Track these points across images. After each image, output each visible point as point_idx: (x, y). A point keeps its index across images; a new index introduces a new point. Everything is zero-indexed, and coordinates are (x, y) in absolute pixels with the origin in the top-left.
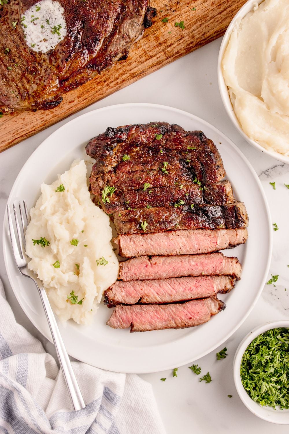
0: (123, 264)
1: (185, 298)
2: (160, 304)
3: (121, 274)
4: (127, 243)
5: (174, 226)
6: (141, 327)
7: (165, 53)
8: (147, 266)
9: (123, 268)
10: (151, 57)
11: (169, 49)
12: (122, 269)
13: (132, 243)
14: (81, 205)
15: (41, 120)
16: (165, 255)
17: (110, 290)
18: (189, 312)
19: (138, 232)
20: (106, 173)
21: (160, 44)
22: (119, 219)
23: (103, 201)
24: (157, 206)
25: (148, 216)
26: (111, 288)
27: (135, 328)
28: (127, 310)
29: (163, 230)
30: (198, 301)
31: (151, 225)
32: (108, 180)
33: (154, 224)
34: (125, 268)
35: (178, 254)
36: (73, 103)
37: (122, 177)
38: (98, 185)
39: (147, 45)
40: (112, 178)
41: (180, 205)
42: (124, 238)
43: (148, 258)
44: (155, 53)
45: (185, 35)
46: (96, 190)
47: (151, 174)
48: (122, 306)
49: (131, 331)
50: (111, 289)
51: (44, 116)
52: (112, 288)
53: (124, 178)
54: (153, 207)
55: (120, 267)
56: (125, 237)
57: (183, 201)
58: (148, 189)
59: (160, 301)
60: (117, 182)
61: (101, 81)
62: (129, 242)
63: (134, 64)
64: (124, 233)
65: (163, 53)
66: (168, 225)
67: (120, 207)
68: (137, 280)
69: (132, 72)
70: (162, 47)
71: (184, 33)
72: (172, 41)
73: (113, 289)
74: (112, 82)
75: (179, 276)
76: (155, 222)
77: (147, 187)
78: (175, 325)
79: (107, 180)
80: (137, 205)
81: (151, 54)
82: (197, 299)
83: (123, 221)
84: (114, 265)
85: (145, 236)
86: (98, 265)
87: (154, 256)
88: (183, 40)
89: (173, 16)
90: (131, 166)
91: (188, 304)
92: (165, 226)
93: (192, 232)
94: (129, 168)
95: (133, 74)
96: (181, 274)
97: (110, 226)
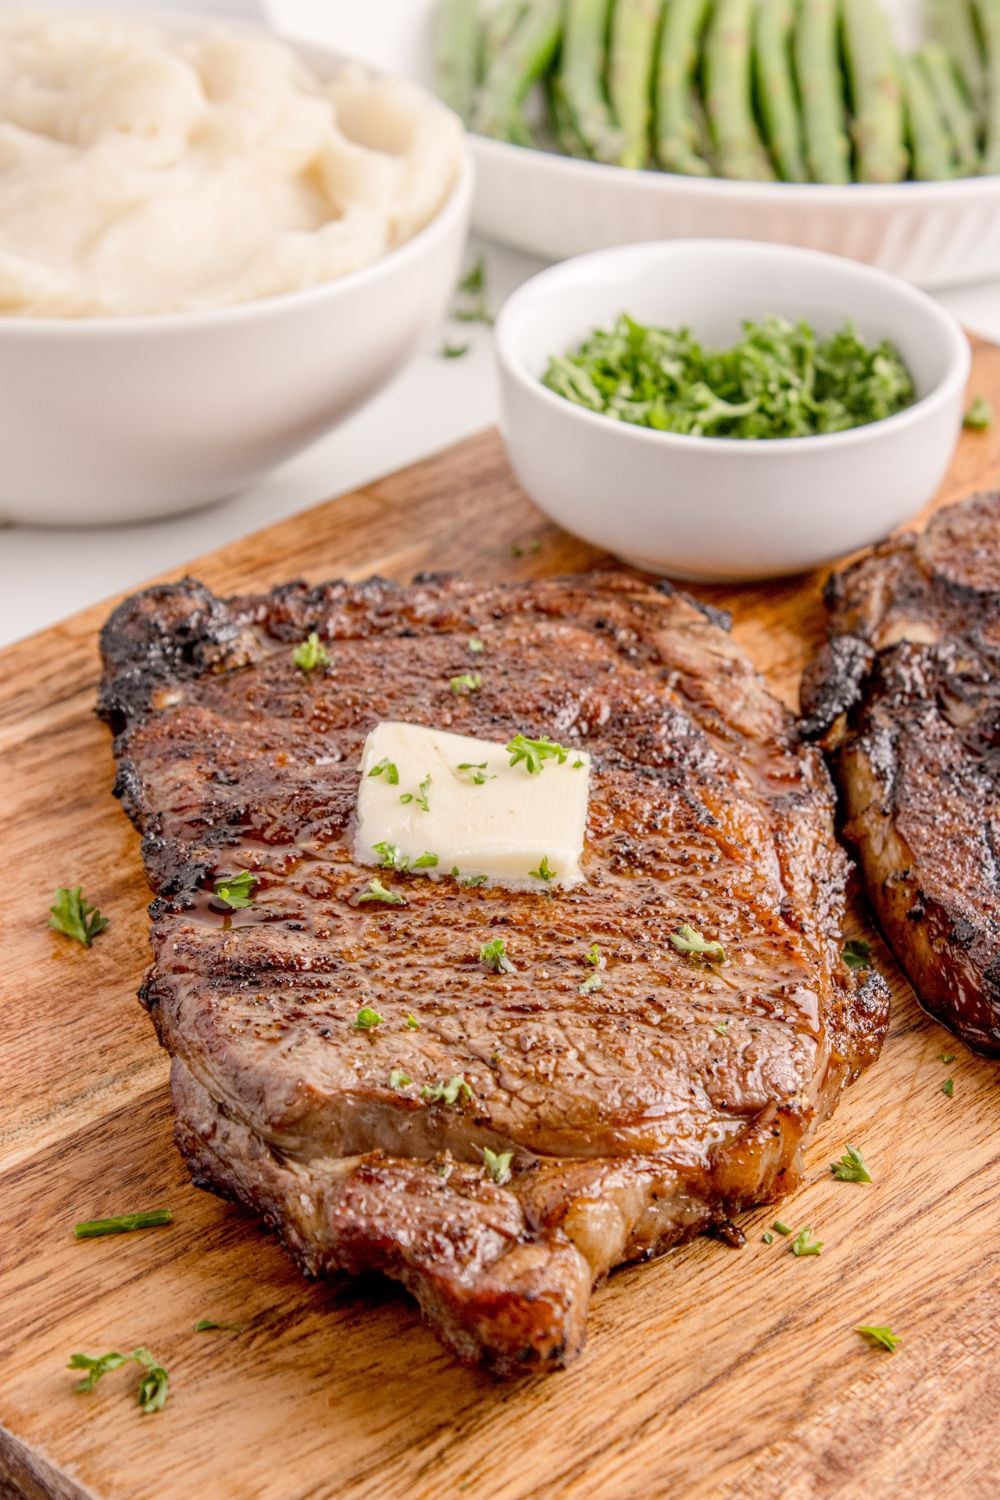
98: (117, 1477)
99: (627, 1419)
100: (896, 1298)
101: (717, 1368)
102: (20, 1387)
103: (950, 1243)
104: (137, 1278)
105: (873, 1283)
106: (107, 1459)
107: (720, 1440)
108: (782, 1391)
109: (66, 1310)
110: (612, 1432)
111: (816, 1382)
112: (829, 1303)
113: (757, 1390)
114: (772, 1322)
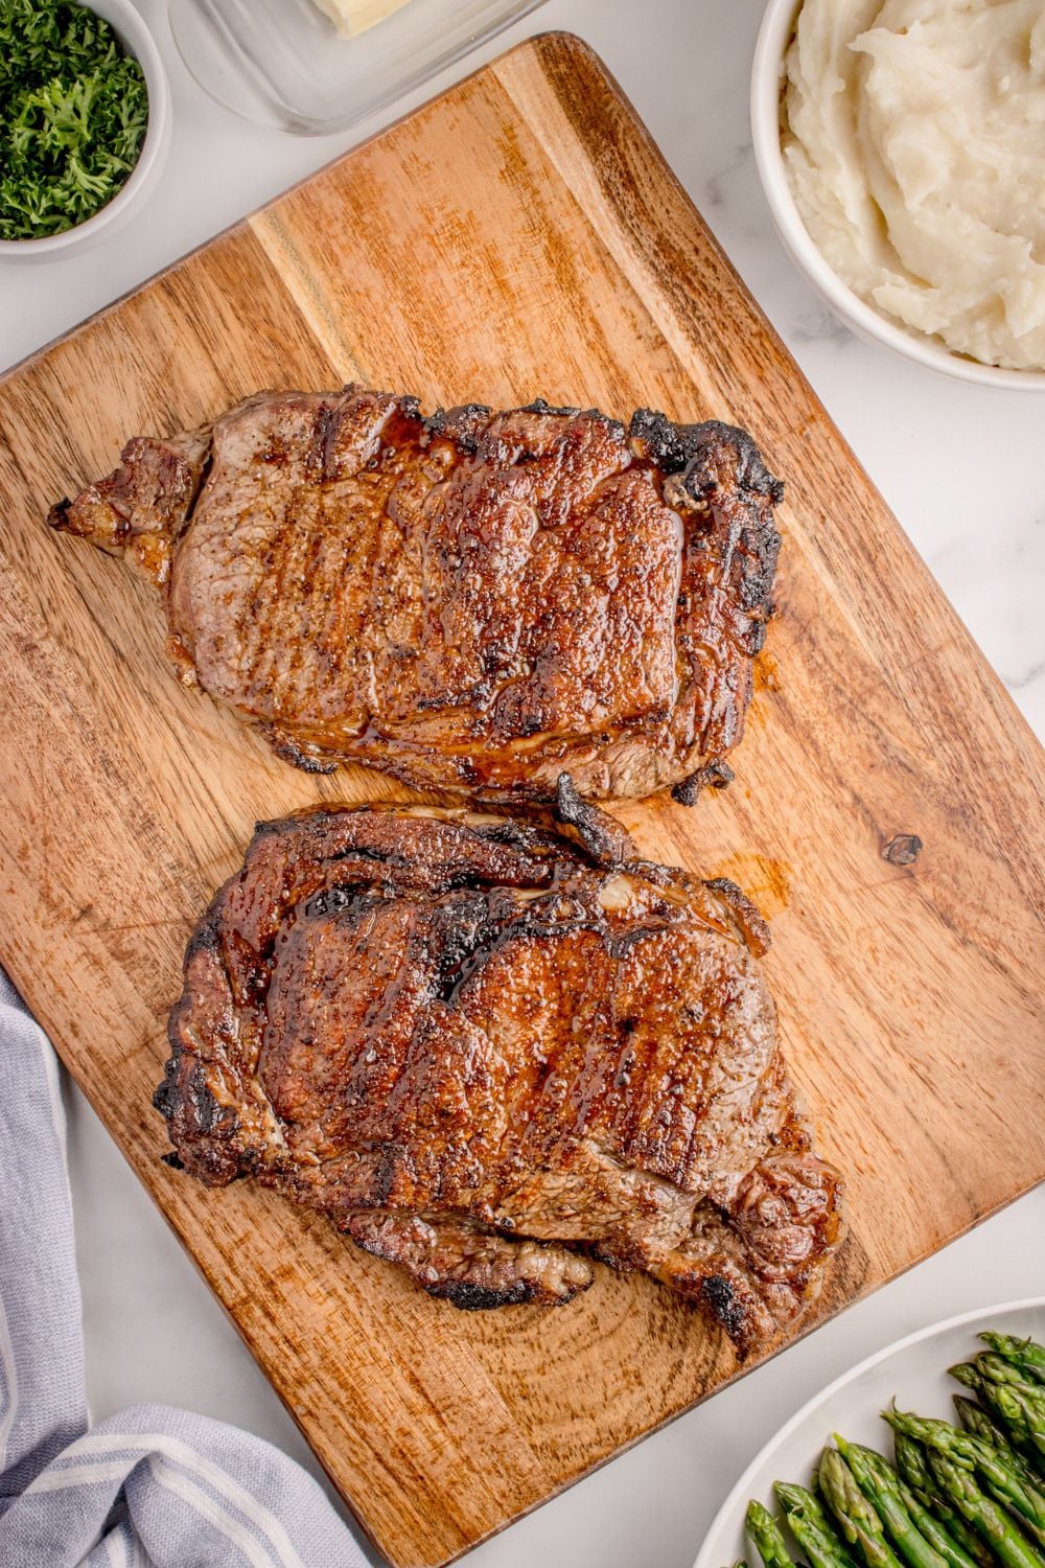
7: (245, 1302)
10: (230, 1262)
11: (258, 1313)
15: (11, 943)
21: (270, 1285)
36: (71, 1035)
39: (262, 1245)
44: (242, 1270)
45: (305, 1359)
51: (26, 951)
61: (143, 1114)
63: (203, 1211)
65: (244, 1294)
69: (180, 1205)
70: (262, 1291)
71: (311, 1353)
72: (284, 1320)
74: (144, 1148)
81: (238, 1257)
88: (289, 1352)
89: (358, 1316)
95: (174, 1209)
98: (91, 341)
99: (75, 567)
100: (126, 712)
101: (99, 616)
102: (156, 307)
103: (157, 751)
104: (216, 369)
105: (139, 706)
106: (104, 339)
107: (54, 604)
108: (78, 640)
109: (202, 336)
110: (70, 557)
111: (80, 657)
112: (129, 680)
113: (81, 629)
114: (123, 650)
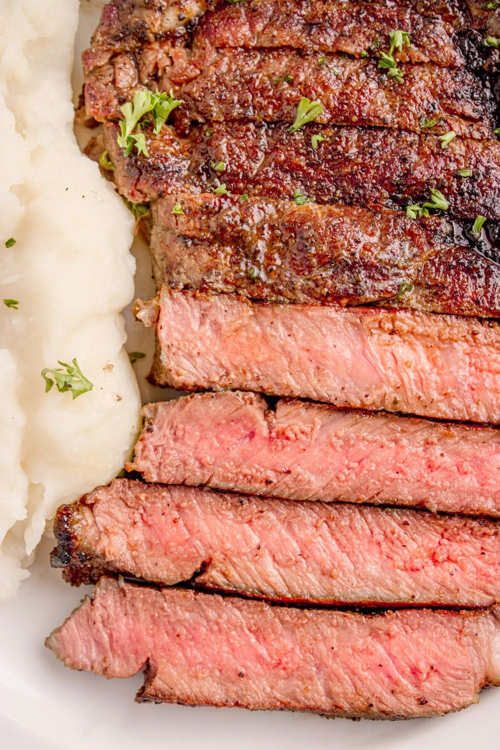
0: (156, 409)
1: (383, 595)
2: (278, 602)
3: (143, 451)
4: (188, 325)
5: (390, 289)
6: (184, 686)
8: (252, 435)
9: (155, 428)
12: (150, 430)
13: (208, 330)
14: (24, 136)
16: (337, 403)
17: (86, 509)
18: (393, 657)
19: (240, 292)
20: (151, 36)
22: (173, 224)
23: (122, 142)
24: (333, 202)
25: (291, 230)
26: (89, 502)
27: (158, 682)
28: (139, 605)
29: (344, 301)
30: (440, 617)
31: (298, 273)
32: (156, 67)
33: (310, 268)
34: (160, 428)
35: (389, 409)
37: (216, 64)
38: (114, 82)
40: (172, 63)
41: (432, 211)
42: (180, 304)
43: (264, 405)
46: (101, 98)
47: (336, 69)
48: (122, 584)
49: (139, 695)
50: (91, 507)
52: (97, 501)
53: (224, 68)
54: (319, 202)
55: (143, 420)
56: (182, 299)
57: (447, 196)
58: (311, 126)
59: (284, 591)
60: (189, 81)
62: (195, 325)
64: (181, 286)
66: (370, 283)
67: (186, 179)
68: (201, 487)
73: (99, 508)
75: (378, 500)
76: (315, 261)
77: (307, 119)
78: (324, 702)
79: (150, 69)
80: (256, 183)
82: (435, 607)
83: (185, 237)
84: (118, 404)
85: (268, 311)
86: (48, 390)
87: (289, 399)
90: (259, 27)
91: (393, 623)
92: (357, 283)
93: (461, 327)
94: (248, 33)
96: (386, 496)
97: (132, 250)
